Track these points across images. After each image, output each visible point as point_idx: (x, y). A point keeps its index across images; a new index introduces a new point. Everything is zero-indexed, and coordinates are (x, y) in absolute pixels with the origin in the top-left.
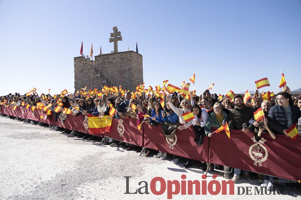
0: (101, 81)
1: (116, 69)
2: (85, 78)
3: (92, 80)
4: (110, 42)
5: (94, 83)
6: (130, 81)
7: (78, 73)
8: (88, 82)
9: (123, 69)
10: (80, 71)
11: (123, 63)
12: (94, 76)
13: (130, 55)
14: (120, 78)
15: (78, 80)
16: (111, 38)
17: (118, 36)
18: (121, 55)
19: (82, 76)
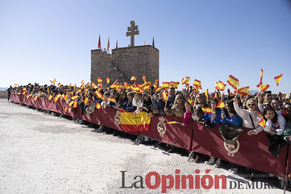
1: (134, 63)
2: (102, 70)
3: (108, 73)
4: (127, 36)
5: (111, 76)
6: (146, 76)
7: (94, 65)
8: (104, 75)
9: (140, 63)
10: (97, 64)
11: (141, 57)
12: (111, 69)
13: (148, 49)
14: (137, 73)
15: (95, 73)
16: (128, 32)
17: (135, 31)
18: (138, 49)
19: (99, 69)
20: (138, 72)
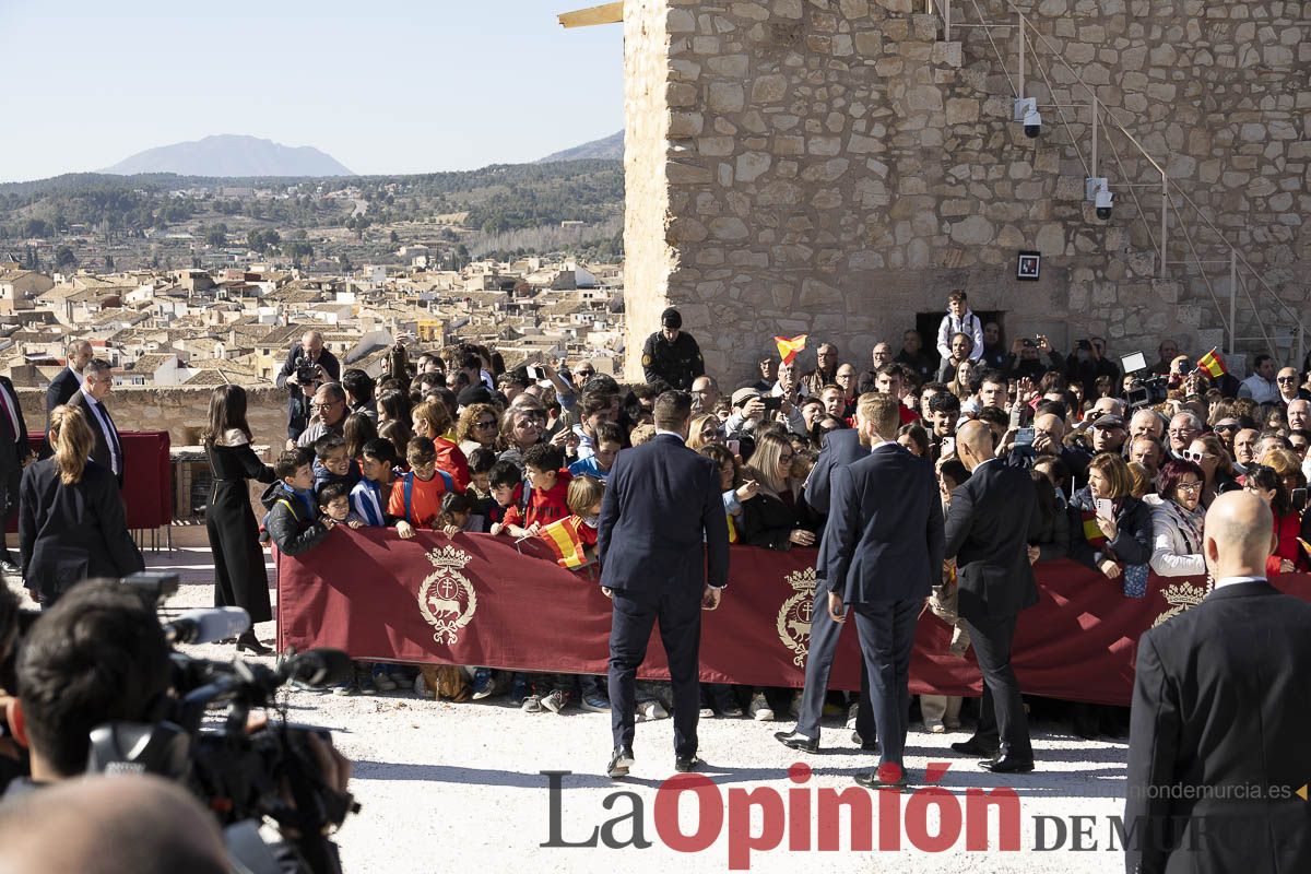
0: (1043, 175)
2: (835, 122)
3: (926, 153)
7: (722, 52)
8: (873, 175)
10: (758, 32)
12: (959, 112)
15: (729, 149)
19: (789, 99)
20: (1211, 157)
